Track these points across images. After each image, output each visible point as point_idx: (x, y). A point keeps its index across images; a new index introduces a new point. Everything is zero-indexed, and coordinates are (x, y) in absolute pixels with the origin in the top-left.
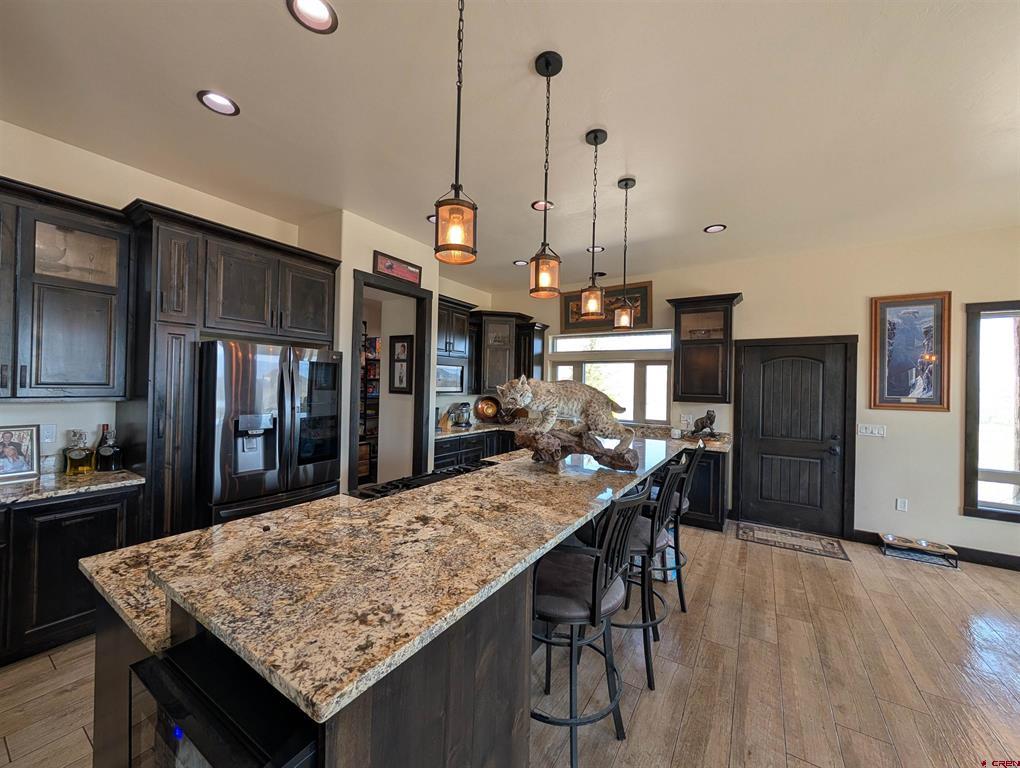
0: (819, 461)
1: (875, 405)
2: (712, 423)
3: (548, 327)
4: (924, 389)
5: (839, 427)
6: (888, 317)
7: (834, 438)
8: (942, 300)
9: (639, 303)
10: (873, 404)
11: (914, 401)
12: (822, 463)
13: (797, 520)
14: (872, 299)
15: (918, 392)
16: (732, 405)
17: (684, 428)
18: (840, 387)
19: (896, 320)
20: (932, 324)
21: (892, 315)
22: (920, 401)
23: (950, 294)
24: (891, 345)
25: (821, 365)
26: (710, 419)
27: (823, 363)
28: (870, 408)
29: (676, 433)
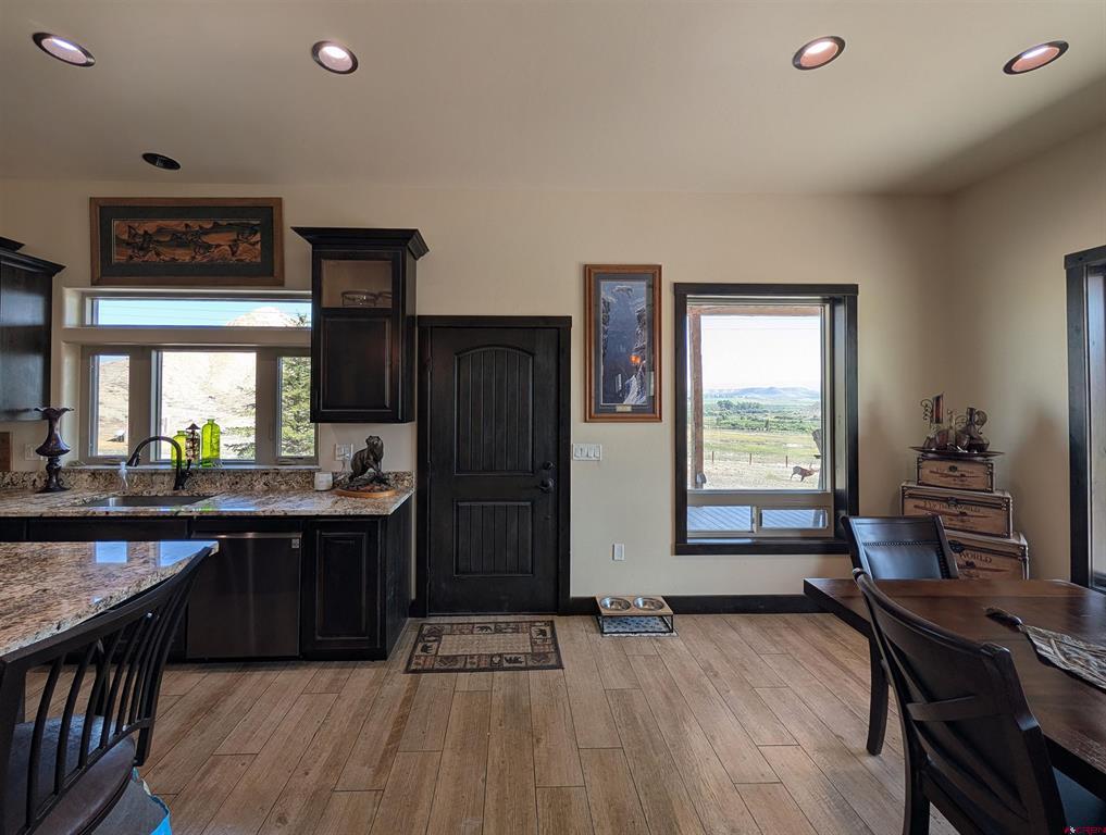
0: (528, 504)
1: (590, 417)
2: (377, 459)
3: (59, 268)
4: (638, 392)
5: (552, 452)
6: (603, 294)
7: (546, 466)
8: (654, 275)
9: (258, 237)
10: (589, 417)
11: (629, 409)
12: (532, 505)
13: (503, 598)
14: (586, 266)
15: (633, 399)
16: (415, 424)
17: (339, 469)
18: (553, 390)
19: (610, 299)
20: (644, 306)
21: (608, 291)
22: (636, 409)
23: (660, 267)
24: (605, 332)
25: (531, 360)
26: (374, 452)
27: (533, 355)
28: (586, 421)
29: (323, 480)
